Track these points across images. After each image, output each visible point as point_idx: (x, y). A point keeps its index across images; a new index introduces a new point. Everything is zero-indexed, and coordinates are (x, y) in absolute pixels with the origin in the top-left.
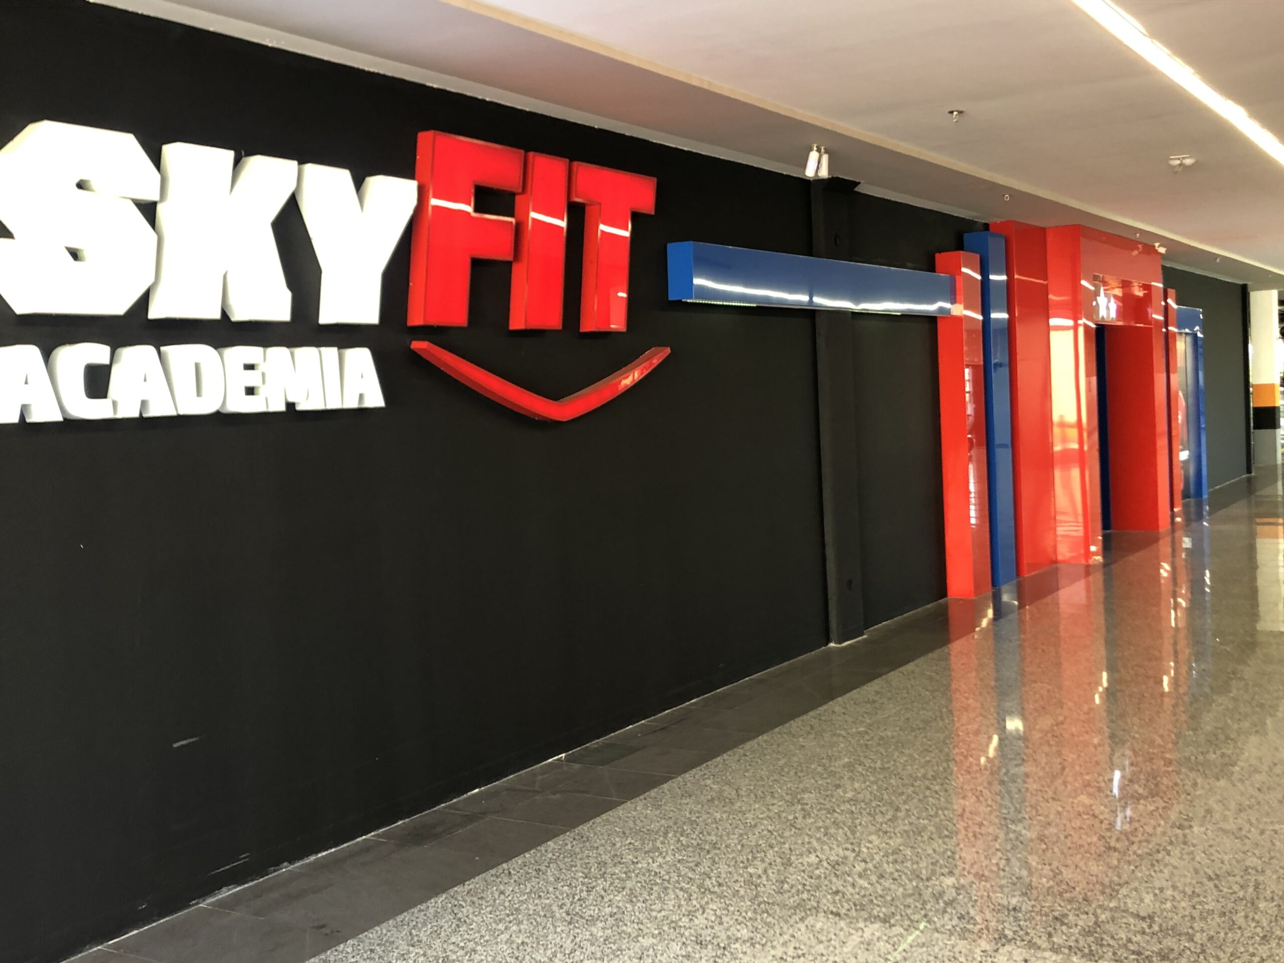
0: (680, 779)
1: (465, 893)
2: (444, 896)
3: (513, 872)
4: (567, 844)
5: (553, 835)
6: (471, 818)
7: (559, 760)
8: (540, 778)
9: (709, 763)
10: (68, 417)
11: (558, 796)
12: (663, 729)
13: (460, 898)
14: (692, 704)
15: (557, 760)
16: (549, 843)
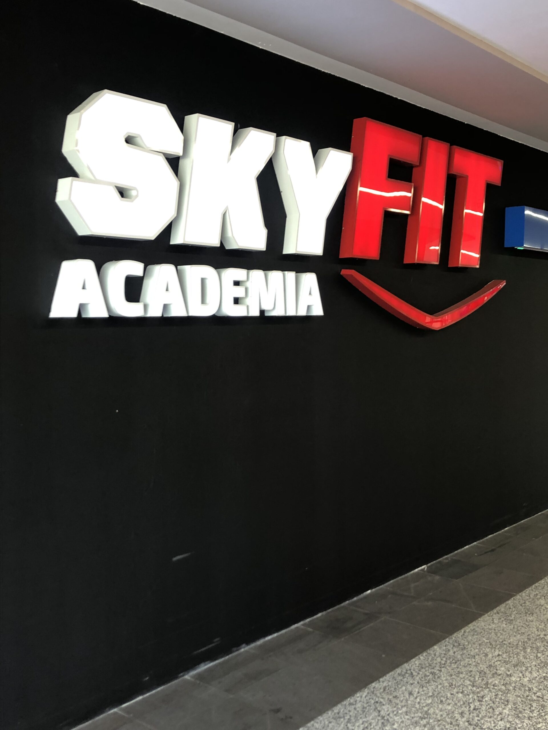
0: (518, 597)
1: (382, 690)
2: (366, 690)
3: (414, 673)
4: (449, 650)
5: (437, 641)
6: (371, 617)
7: (423, 570)
8: (412, 585)
9: (537, 584)
10: (112, 315)
11: (430, 603)
12: (493, 550)
13: (378, 695)
14: (506, 532)
15: (421, 570)
16: (435, 647)
